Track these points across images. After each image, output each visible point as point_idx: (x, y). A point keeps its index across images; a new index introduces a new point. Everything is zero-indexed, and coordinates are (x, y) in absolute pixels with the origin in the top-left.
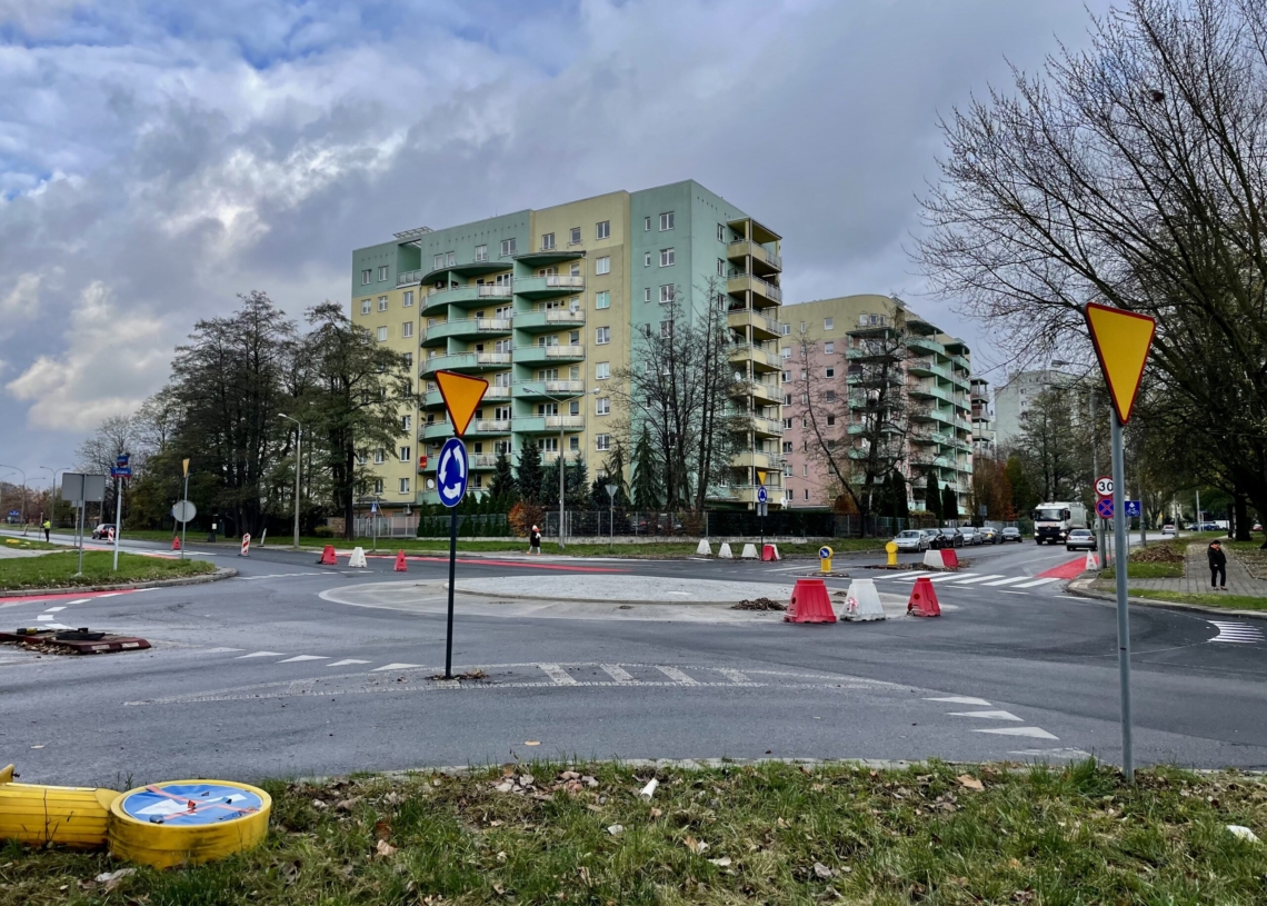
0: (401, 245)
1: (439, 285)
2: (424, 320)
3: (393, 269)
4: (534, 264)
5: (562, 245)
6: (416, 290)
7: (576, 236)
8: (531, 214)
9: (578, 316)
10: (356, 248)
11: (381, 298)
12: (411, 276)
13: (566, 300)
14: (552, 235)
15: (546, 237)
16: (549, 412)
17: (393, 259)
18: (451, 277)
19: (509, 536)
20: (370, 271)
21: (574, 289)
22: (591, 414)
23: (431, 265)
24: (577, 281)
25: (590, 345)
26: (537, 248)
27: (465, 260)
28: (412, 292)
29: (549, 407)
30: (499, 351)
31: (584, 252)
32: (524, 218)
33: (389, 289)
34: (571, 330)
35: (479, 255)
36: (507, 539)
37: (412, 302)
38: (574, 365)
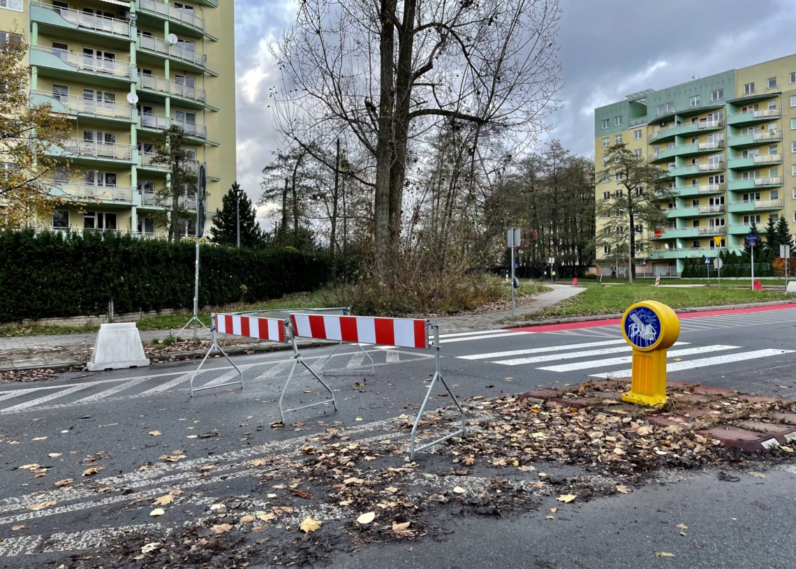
0: (630, 102)
1: (663, 124)
2: (650, 147)
3: (625, 119)
4: (739, 105)
5: (761, 90)
6: (644, 129)
7: (773, 83)
8: (736, 72)
9: (777, 135)
10: (597, 107)
11: (617, 136)
12: (640, 120)
13: (765, 125)
14: (753, 85)
15: (747, 87)
16: (752, 198)
17: (626, 112)
18: (676, 119)
19: (772, 276)
20: (608, 120)
21: (774, 118)
22: (788, 199)
23: (655, 113)
24: (775, 112)
25: (787, 153)
26: (741, 94)
27: (683, 108)
28: (640, 131)
29: (752, 196)
30: (711, 162)
31: (780, 93)
32: (730, 76)
33: (623, 130)
34: (771, 144)
35: (693, 103)
36: (771, 278)
37: (640, 136)
38: (774, 168)
